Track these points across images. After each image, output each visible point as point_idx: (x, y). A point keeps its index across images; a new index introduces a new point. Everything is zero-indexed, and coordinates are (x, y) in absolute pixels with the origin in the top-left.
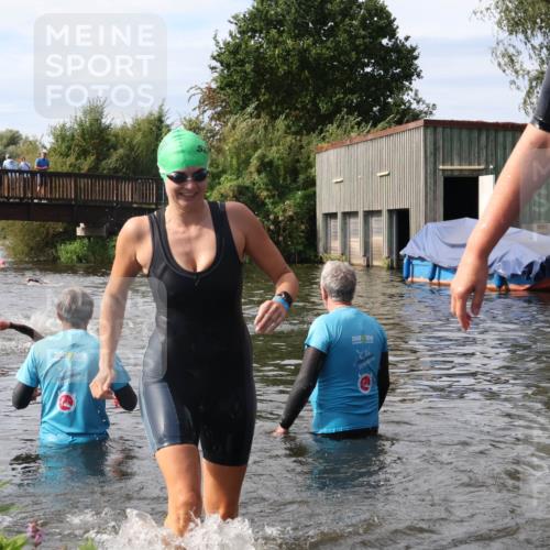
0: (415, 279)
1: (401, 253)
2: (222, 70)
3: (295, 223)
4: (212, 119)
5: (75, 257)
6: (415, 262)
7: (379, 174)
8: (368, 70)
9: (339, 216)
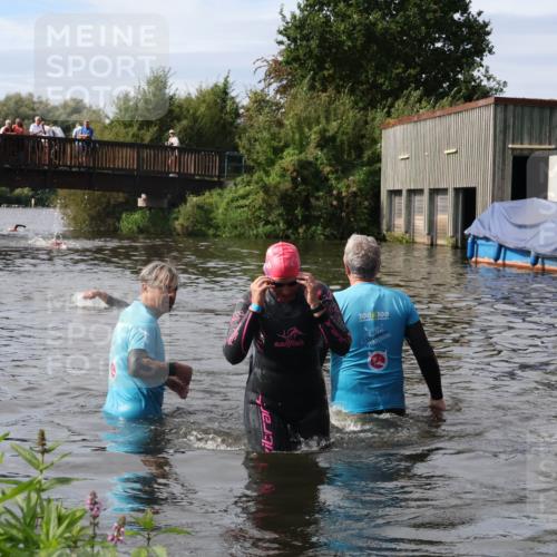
0: (480, 259)
1: (466, 232)
2: (289, 45)
3: (358, 199)
4: (277, 92)
5: (135, 228)
6: (479, 242)
7: (446, 152)
8: (439, 45)
9: (404, 193)
